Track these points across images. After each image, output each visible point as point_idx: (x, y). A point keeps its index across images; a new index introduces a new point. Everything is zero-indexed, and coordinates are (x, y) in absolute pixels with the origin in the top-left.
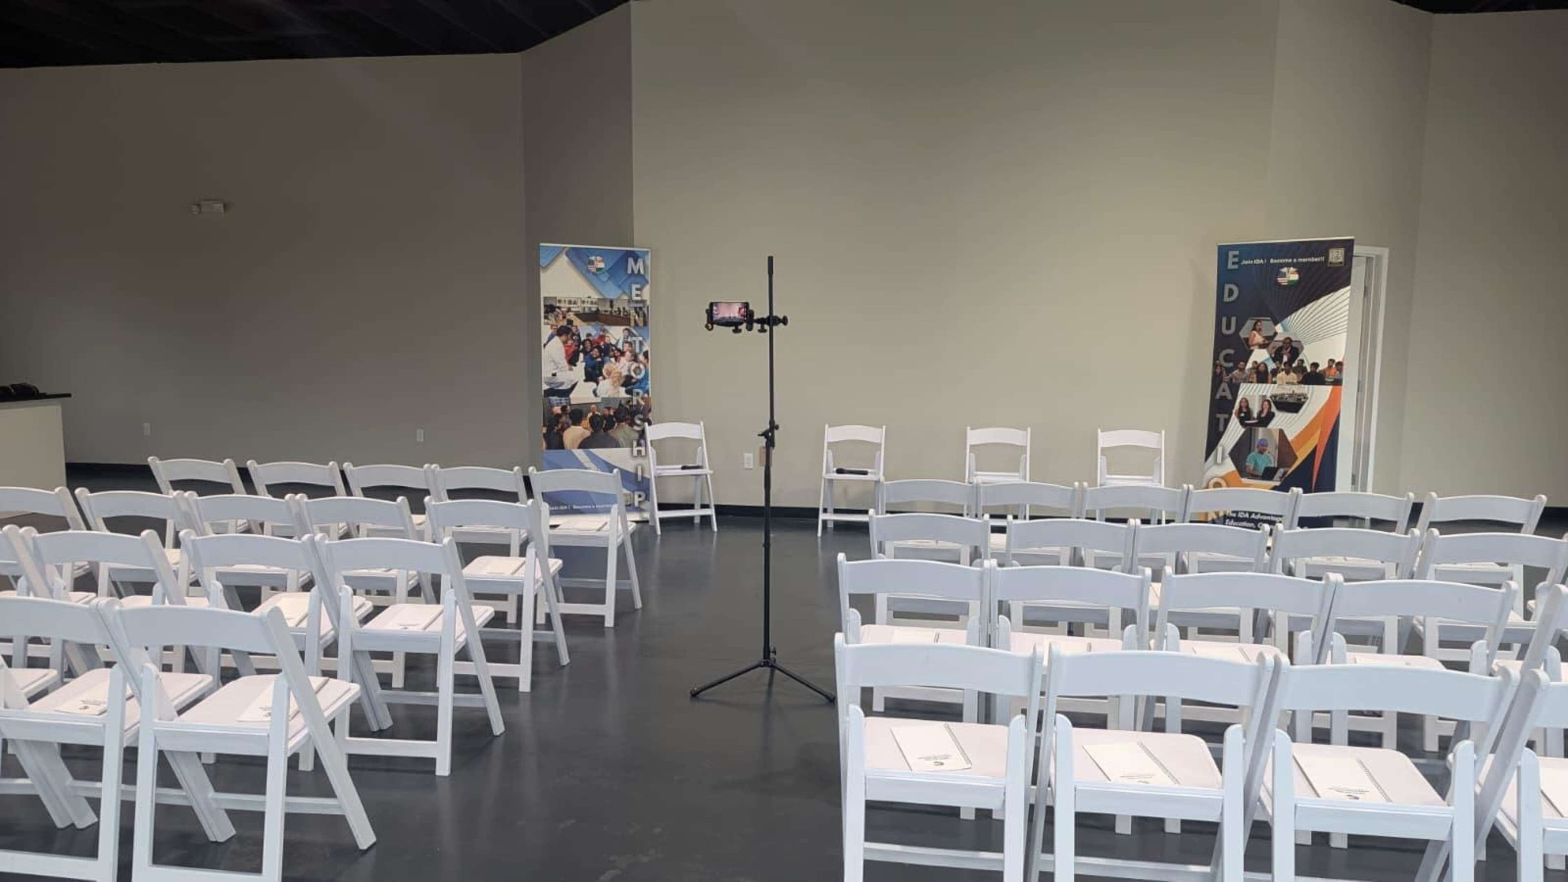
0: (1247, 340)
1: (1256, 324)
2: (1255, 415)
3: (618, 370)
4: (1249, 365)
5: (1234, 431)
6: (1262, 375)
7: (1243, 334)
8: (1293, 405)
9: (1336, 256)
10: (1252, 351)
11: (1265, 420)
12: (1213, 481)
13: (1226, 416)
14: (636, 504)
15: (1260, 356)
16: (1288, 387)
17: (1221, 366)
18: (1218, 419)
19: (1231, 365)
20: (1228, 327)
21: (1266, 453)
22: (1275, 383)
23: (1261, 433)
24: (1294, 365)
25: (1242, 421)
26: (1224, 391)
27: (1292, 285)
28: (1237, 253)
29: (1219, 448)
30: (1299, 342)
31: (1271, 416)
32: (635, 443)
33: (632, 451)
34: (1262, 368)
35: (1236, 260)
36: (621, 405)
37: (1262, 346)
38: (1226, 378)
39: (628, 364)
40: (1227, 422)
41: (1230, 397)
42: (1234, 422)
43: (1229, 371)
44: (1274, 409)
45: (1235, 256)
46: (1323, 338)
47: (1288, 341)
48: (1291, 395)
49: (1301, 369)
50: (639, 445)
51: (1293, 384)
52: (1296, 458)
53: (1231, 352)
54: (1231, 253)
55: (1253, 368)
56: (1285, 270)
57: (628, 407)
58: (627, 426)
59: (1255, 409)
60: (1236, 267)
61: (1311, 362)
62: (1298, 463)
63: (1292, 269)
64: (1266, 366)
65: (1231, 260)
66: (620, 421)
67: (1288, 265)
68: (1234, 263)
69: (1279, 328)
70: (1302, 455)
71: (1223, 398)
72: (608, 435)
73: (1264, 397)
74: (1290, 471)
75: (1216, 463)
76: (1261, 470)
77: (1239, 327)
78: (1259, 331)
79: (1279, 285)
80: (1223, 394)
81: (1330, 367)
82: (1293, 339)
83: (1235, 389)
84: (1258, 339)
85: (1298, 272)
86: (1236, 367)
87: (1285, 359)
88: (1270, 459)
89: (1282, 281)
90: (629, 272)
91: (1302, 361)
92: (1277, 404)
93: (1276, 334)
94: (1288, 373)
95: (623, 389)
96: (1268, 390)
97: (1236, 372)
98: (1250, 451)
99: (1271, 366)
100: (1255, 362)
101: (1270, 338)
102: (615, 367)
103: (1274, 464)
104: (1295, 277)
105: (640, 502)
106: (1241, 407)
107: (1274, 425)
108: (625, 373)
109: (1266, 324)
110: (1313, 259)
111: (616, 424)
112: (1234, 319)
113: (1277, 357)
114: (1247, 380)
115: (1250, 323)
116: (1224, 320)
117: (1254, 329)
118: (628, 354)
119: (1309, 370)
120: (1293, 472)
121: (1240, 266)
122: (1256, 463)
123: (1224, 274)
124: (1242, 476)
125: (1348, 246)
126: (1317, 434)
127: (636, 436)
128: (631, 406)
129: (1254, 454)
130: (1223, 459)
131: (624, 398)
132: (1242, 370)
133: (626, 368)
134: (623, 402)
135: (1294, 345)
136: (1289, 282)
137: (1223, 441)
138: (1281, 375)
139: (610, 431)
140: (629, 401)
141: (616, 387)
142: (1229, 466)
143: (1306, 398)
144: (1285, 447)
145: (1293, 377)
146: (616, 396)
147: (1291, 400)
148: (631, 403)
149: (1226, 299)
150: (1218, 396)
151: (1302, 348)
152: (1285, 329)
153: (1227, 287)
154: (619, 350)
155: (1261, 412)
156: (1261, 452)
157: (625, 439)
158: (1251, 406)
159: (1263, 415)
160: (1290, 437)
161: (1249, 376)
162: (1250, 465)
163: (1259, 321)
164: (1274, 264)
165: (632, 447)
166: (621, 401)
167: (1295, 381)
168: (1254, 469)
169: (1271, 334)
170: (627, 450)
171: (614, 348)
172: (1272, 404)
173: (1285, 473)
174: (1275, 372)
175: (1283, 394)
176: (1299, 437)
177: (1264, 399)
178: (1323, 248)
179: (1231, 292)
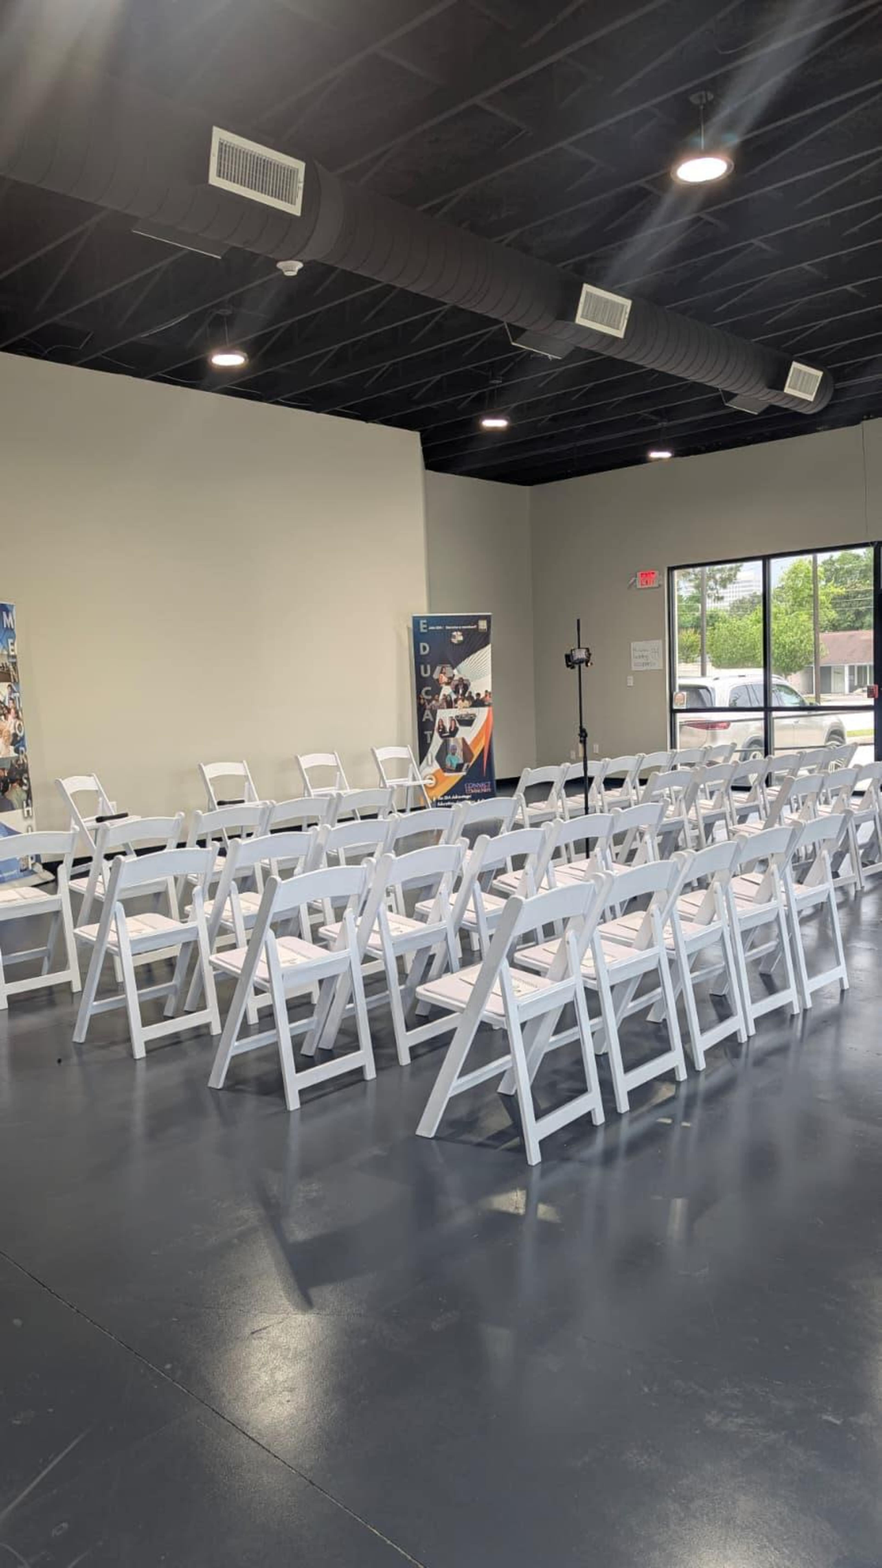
0: (438, 680)
1: (442, 670)
2: (448, 730)
3: (7, 728)
4: (441, 697)
5: (437, 742)
6: (450, 704)
7: (435, 676)
8: (468, 722)
9: (483, 625)
10: (441, 688)
11: (453, 733)
12: (428, 777)
13: (431, 732)
14: (30, 867)
15: (447, 690)
16: (464, 710)
17: (424, 699)
18: (426, 735)
19: (430, 697)
20: (426, 672)
21: (456, 754)
22: (456, 708)
23: (452, 741)
24: (467, 695)
25: (441, 734)
26: (427, 715)
27: (460, 644)
28: (425, 621)
29: (429, 755)
30: (467, 680)
31: (456, 730)
32: (25, 804)
33: (23, 812)
34: (449, 698)
35: (425, 626)
36: (12, 765)
37: (448, 684)
38: (428, 707)
39: (13, 721)
40: (432, 736)
41: (432, 719)
42: (436, 735)
43: (429, 701)
44: (458, 725)
45: (424, 624)
46: (480, 677)
47: (461, 680)
48: (467, 715)
49: (470, 698)
50: (28, 805)
51: (466, 708)
52: (472, 756)
53: (429, 688)
54: (422, 622)
55: (443, 699)
56: (455, 633)
57: (17, 766)
58: (18, 786)
59: (447, 726)
60: (425, 631)
61: (476, 692)
62: (474, 759)
63: (459, 633)
64: (451, 697)
65: (422, 626)
66: (13, 782)
67: (456, 630)
68: (424, 628)
69: (455, 671)
70: (476, 753)
71: (428, 720)
72: (5, 797)
73: (452, 717)
74: (471, 764)
75: (427, 764)
76: (455, 766)
77: (432, 671)
78: (445, 674)
79: (452, 643)
80: (427, 717)
81: (486, 696)
82: (464, 678)
83: (434, 714)
84: (445, 679)
85: (463, 635)
86: (433, 699)
87: (461, 691)
88: (458, 758)
89: (455, 641)
90: (5, 626)
91: (470, 693)
92: (458, 721)
93: (454, 675)
94: (463, 701)
95: (12, 748)
96: (453, 712)
97: (434, 702)
98: (447, 754)
99: (454, 697)
100: (444, 695)
101: (451, 679)
102: (4, 724)
103: (461, 761)
104: (461, 638)
105: (33, 865)
106: (439, 726)
107: (459, 736)
108: (12, 731)
109: (448, 669)
110: (469, 627)
111: (10, 786)
112: (429, 667)
113: (456, 691)
114: (441, 707)
115: (438, 668)
116: (422, 667)
117: (441, 672)
118: (13, 711)
119: (475, 698)
120: (473, 765)
121: (429, 631)
122: (451, 761)
123: (418, 637)
124: (445, 771)
125: (488, 619)
126: (484, 738)
127: (24, 796)
128: (19, 765)
129: (449, 756)
130: (432, 761)
131: (13, 758)
132: (437, 700)
133: (12, 726)
134: (13, 761)
135: (465, 682)
136: (458, 641)
137: (431, 749)
138: (460, 702)
139: (7, 793)
140: (17, 760)
141: (7, 746)
142: (436, 766)
143: (475, 715)
144: (467, 750)
145: (466, 703)
146: (8, 756)
147: (467, 718)
148: (19, 763)
149: (422, 653)
150: (424, 720)
151: (470, 684)
152: (458, 671)
153: (422, 645)
154: (6, 707)
155: (451, 728)
156: (453, 754)
157: (17, 800)
158: (445, 724)
159: (452, 730)
160: (469, 742)
161: (441, 705)
162: (448, 764)
163: (443, 667)
164: (448, 630)
165: (23, 808)
166: (11, 761)
167: (468, 706)
168: (451, 766)
169: (452, 675)
170: (19, 811)
171: (3, 705)
172: (457, 722)
173: (468, 766)
174: (456, 701)
175: (461, 715)
176: (473, 742)
177: (452, 719)
178: (475, 620)
179: (425, 648)
